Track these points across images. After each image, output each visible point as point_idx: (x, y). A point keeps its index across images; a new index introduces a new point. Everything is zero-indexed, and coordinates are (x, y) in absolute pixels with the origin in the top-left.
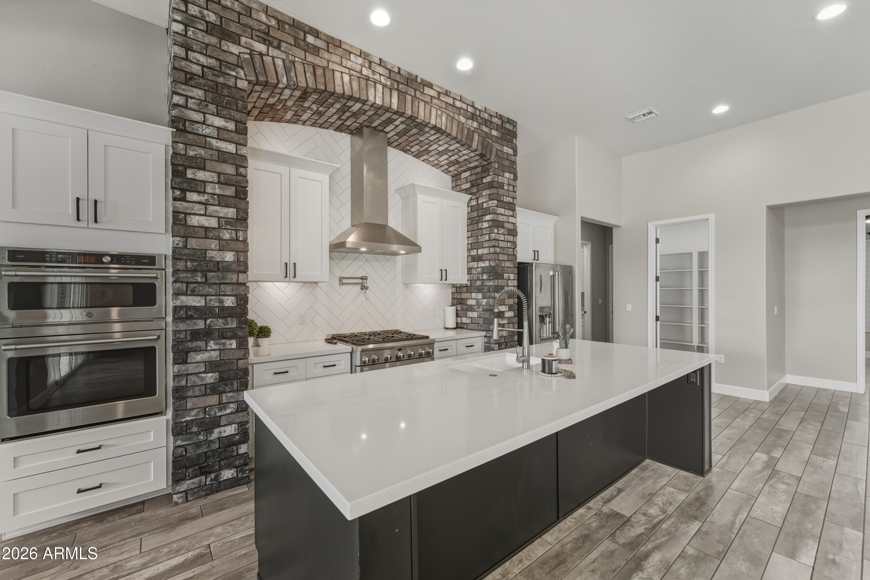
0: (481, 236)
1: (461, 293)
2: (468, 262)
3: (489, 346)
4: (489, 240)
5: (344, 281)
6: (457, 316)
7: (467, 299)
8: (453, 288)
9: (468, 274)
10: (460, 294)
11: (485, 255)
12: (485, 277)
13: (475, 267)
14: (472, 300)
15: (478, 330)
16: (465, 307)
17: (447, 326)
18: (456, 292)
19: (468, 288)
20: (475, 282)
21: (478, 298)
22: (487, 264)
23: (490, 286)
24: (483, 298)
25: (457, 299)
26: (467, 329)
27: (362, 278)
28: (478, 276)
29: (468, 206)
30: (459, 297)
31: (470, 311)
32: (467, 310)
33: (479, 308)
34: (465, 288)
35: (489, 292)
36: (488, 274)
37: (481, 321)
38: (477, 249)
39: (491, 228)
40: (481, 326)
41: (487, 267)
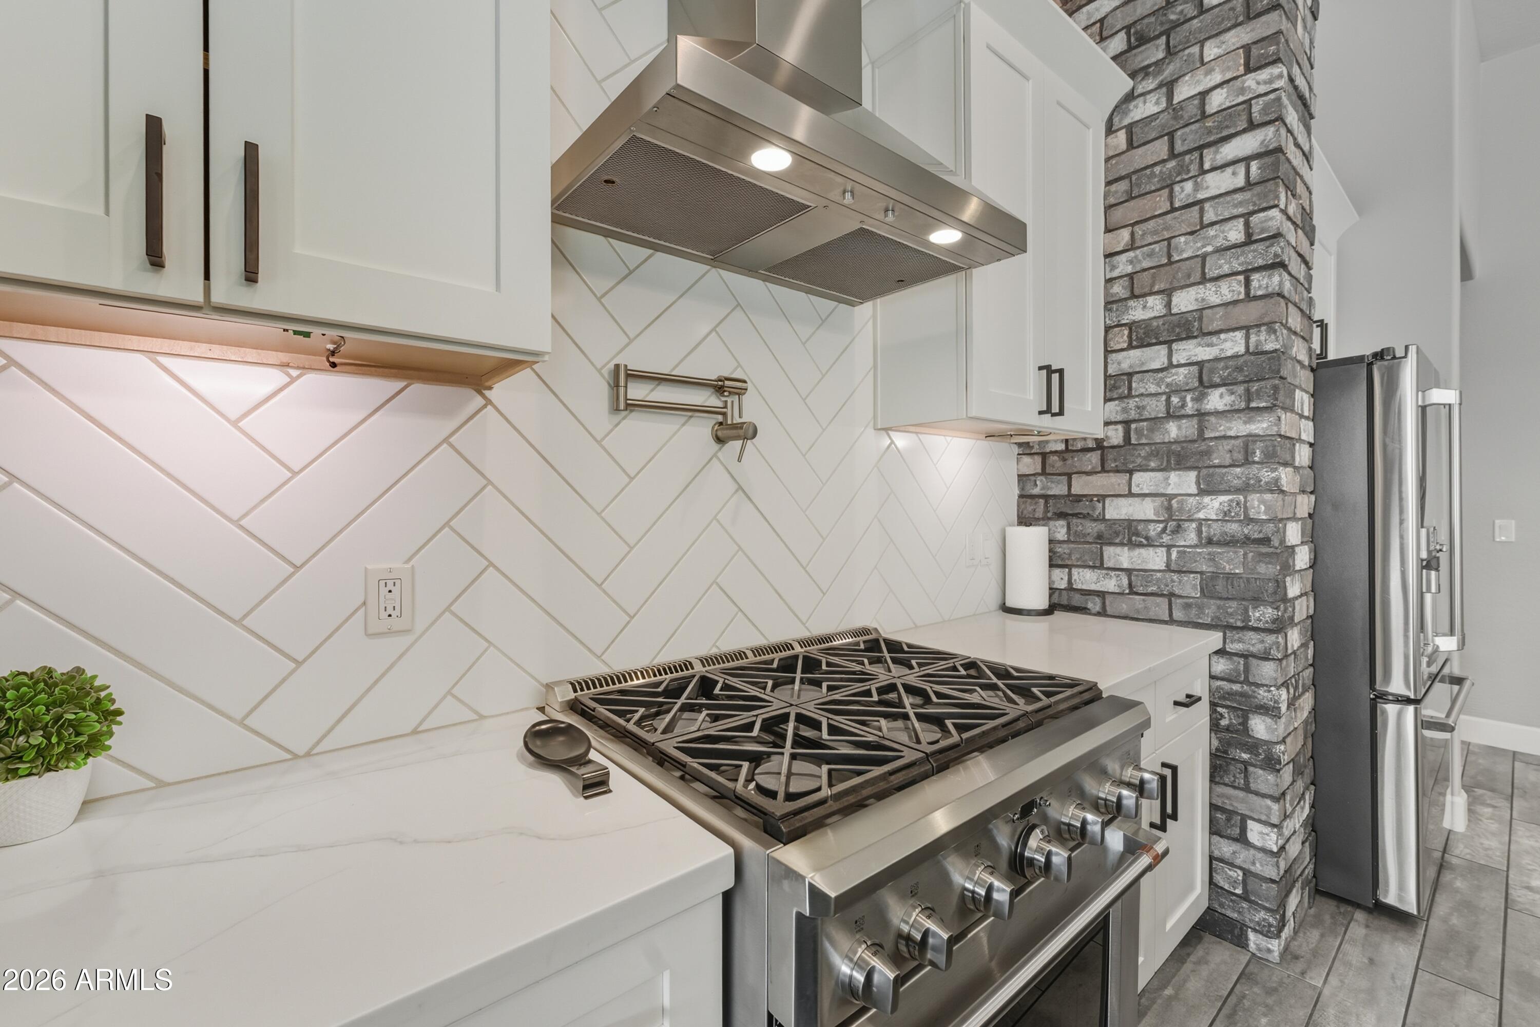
0: (1192, 233)
1: (1069, 476)
2: (1108, 352)
3: (1243, 695)
4: (1249, 240)
5: (637, 391)
6: (1054, 563)
7: (1102, 498)
8: (1027, 460)
9: (1107, 400)
10: (1065, 478)
11: (1220, 312)
12: (1217, 400)
13: (1156, 365)
14: (1130, 500)
15: (1171, 621)
16: (1092, 528)
17: (1010, 603)
18: (1044, 473)
19: (1110, 455)
20: (1151, 430)
21: (1169, 491)
22: (1233, 344)
23: (1251, 438)
24: (1202, 492)
25: (1046, 497)
26: (1103, 613)
27: (720, 387)
28: (1175, 400)
29: (1110, 130)
30: (1058, 489)
31: (1122, 544)
32: (1102, 540)
33: (1178, 530)
34: (1094, 458)
35: (1247, 461)
36: (1240, 389)
37: (1189, 587)
38: (1168, 293)
39: (1258, 189)
40: (1187, 606)
41: (1236, 357)
